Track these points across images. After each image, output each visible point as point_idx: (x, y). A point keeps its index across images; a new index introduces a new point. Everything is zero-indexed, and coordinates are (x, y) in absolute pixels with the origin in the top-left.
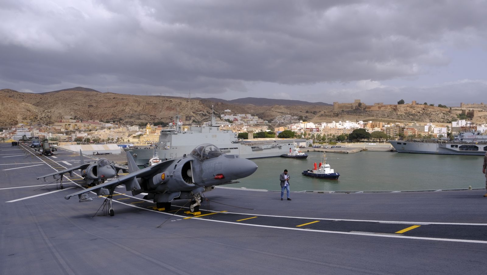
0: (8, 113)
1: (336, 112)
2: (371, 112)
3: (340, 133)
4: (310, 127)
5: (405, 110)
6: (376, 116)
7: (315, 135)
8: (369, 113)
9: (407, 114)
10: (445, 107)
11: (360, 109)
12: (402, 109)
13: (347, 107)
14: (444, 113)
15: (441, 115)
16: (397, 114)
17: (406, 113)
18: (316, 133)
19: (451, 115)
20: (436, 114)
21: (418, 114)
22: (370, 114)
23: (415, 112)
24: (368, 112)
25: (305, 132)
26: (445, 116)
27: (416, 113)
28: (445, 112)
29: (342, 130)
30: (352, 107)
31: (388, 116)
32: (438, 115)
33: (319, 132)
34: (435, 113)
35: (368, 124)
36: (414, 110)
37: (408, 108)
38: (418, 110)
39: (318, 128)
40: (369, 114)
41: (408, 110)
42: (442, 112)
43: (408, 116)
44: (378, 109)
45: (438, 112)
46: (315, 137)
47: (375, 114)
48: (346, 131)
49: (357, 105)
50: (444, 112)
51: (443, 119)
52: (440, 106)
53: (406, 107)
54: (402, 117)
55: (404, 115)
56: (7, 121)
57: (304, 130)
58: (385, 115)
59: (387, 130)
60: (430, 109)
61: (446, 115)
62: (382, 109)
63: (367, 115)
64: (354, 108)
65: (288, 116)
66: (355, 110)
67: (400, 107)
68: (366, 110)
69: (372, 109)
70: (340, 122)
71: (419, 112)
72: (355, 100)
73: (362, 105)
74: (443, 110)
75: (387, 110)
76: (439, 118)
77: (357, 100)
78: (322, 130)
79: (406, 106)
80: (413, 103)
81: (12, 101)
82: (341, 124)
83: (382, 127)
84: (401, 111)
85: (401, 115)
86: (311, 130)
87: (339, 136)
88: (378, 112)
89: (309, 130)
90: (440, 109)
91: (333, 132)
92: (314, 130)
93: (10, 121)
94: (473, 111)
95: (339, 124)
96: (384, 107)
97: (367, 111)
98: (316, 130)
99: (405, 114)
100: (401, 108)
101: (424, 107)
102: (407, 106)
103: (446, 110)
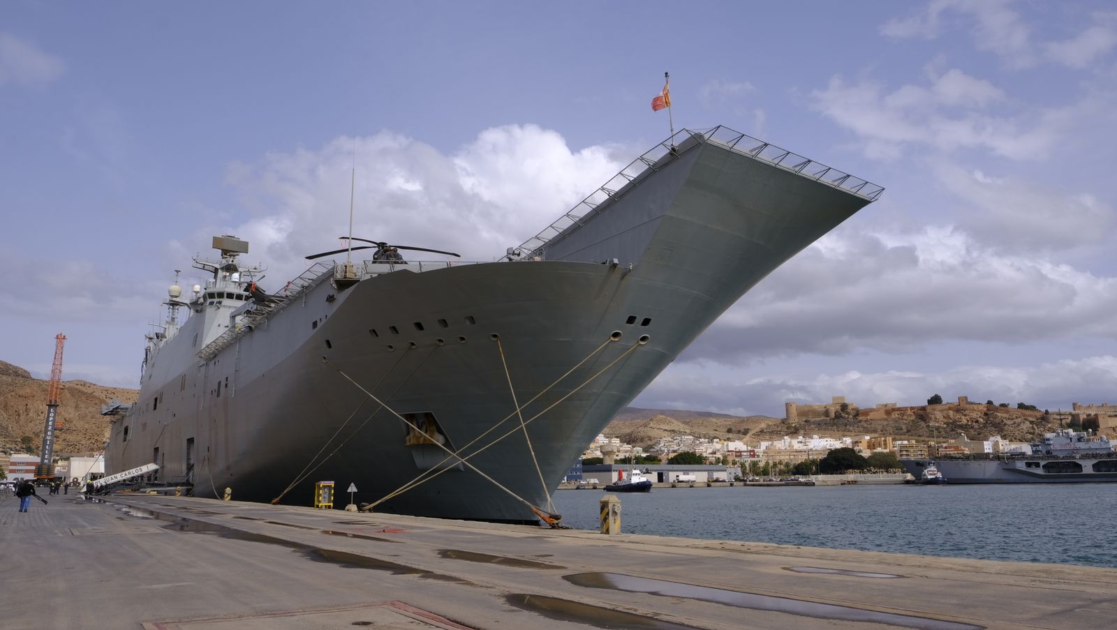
0: (87, 426)
1: (793, 425)
2: (871, 424)
3: (801, 458)
4: (735, 449)
5: (944, 417)
6: (882, 431)
7: (747, 465)
8: (866, 425)
9: (951, 426)
10: (1032, 408)
11: (844, 418)
12: (938, 416)
13: (815, 413)
14: (1032, 422)
15: (1026, 426)
16: (928, 426)
17: (947, 424)
18: (748, 461)
19: (1049, 426)
20: (1015, 423)
21: (974, 424)
22: (869, 426)
23: (968, 421)
24: (863, 423)
25: (725, 457)
26: (1035, 427)
27: (970, 423)
28: (1034, 420)
29: (803, 453)
30: (827, 413)
31: (908, 431)
32: (1019, 425)
33: (754, 457)
34: (1012, 422)
35: (860, 442)
36: (965, 415)
37: (951, 413)
38: (974, 415)
39: (753, 451)
40: (866, 428)
41: (952, 416)
42: (1026, 419)
43: (953, 430)
44: (885, 417)
45: (1019, 420)
46: (748, 469)
47: (880, 428)
48: (813, 454)
49: (838, 408)
50: (1031, 419)
51: (1030, 433)
52: (1021, 406)
53: (946, 410)
54: (940, 432)
55: (944, 428)
56: (83, 442)
57: (722, 454)
58: (902, 429)
59: (901, 451)
60: (1000, 414)
61: (1037, 425)
62: (895, 415)
63: (862, 429)
64: (833, 415)
65: (686, 437)
66: (834, 419)
67: (934, 410)
68: (860, 418)
69: (871, 416)
70: (801, 438)
71: (977, 422)
72: (834, 399)
73: (850, 407)
74: (1030, 416)
75: (905, 417)
76: (1022, 432)
77: (838, 398)
78: (761, 455)
79: (947, 407)
80: (961, 401)
81: (96, 402)
82: (801, 442)
83: (891, 448)
84: (936, 418)
85: (937, 428)
86: (738, 454)
87: (799, 465)
88: (885, 423)
89: (734, 453)
90: (1021, 413)
91: (785, 458)
92: (745, 454)
93: (88, 442)
94: (1096, 415)
95: (798, 442)
96: (899, 412)
97: (860, 421)
98: (748, 454)
99: (945, 426)
100: (936, 412)
101: (985, 409)
102: (950, 409)
103: (1036, 416)
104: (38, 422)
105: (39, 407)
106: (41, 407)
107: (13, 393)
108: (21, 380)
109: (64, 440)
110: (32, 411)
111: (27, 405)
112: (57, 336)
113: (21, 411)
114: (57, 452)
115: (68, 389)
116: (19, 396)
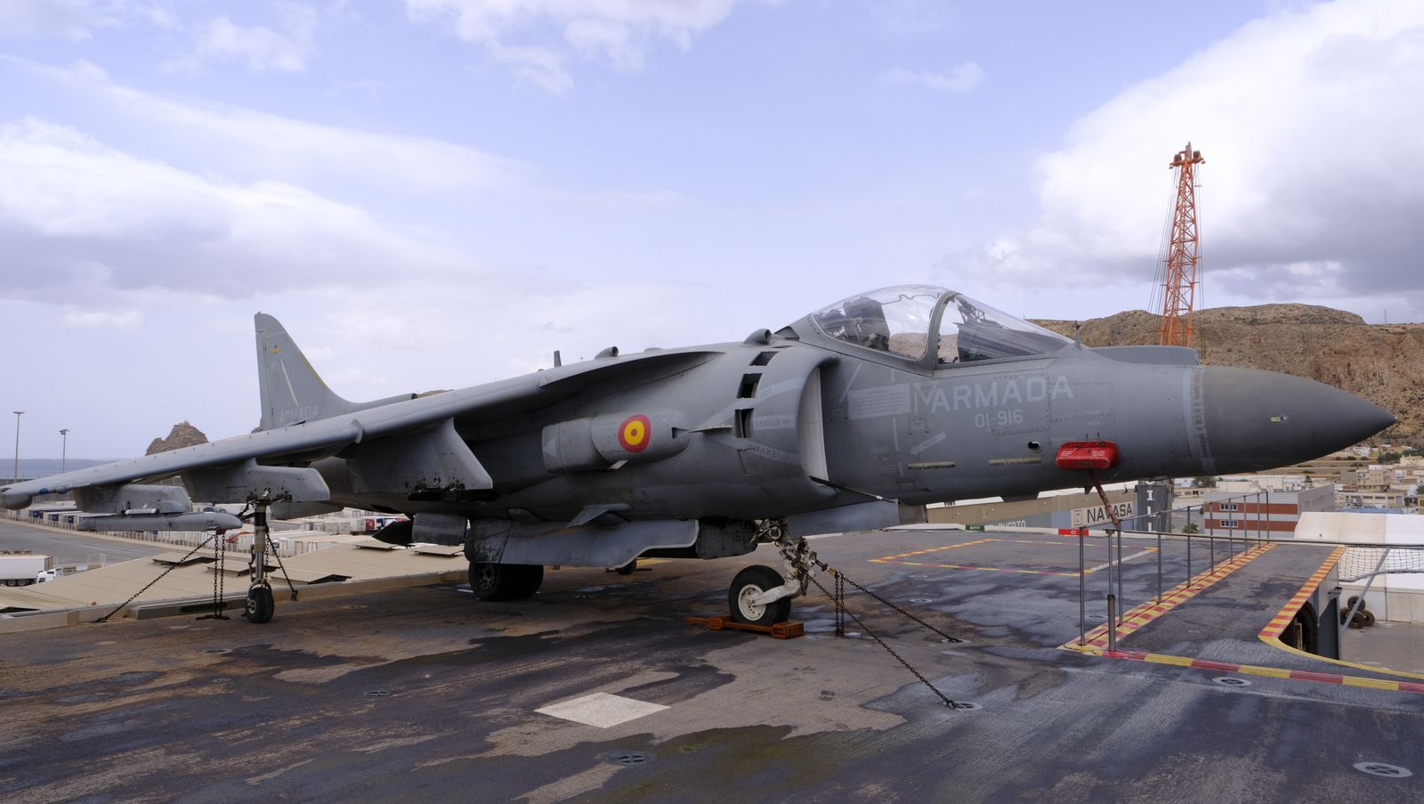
104: (1370, 389)
105: (1367, 366)
106: (1371, 367)
107: (1325, 350)
108: (1337, 328)
109: (1417, 417)
110: (1357, 374)
111: (1349, 365)
112: (1177, 158)
113: (1342, 376)
114: (1407, 437)
115: (1412, 332)
116: (1335, 353)
